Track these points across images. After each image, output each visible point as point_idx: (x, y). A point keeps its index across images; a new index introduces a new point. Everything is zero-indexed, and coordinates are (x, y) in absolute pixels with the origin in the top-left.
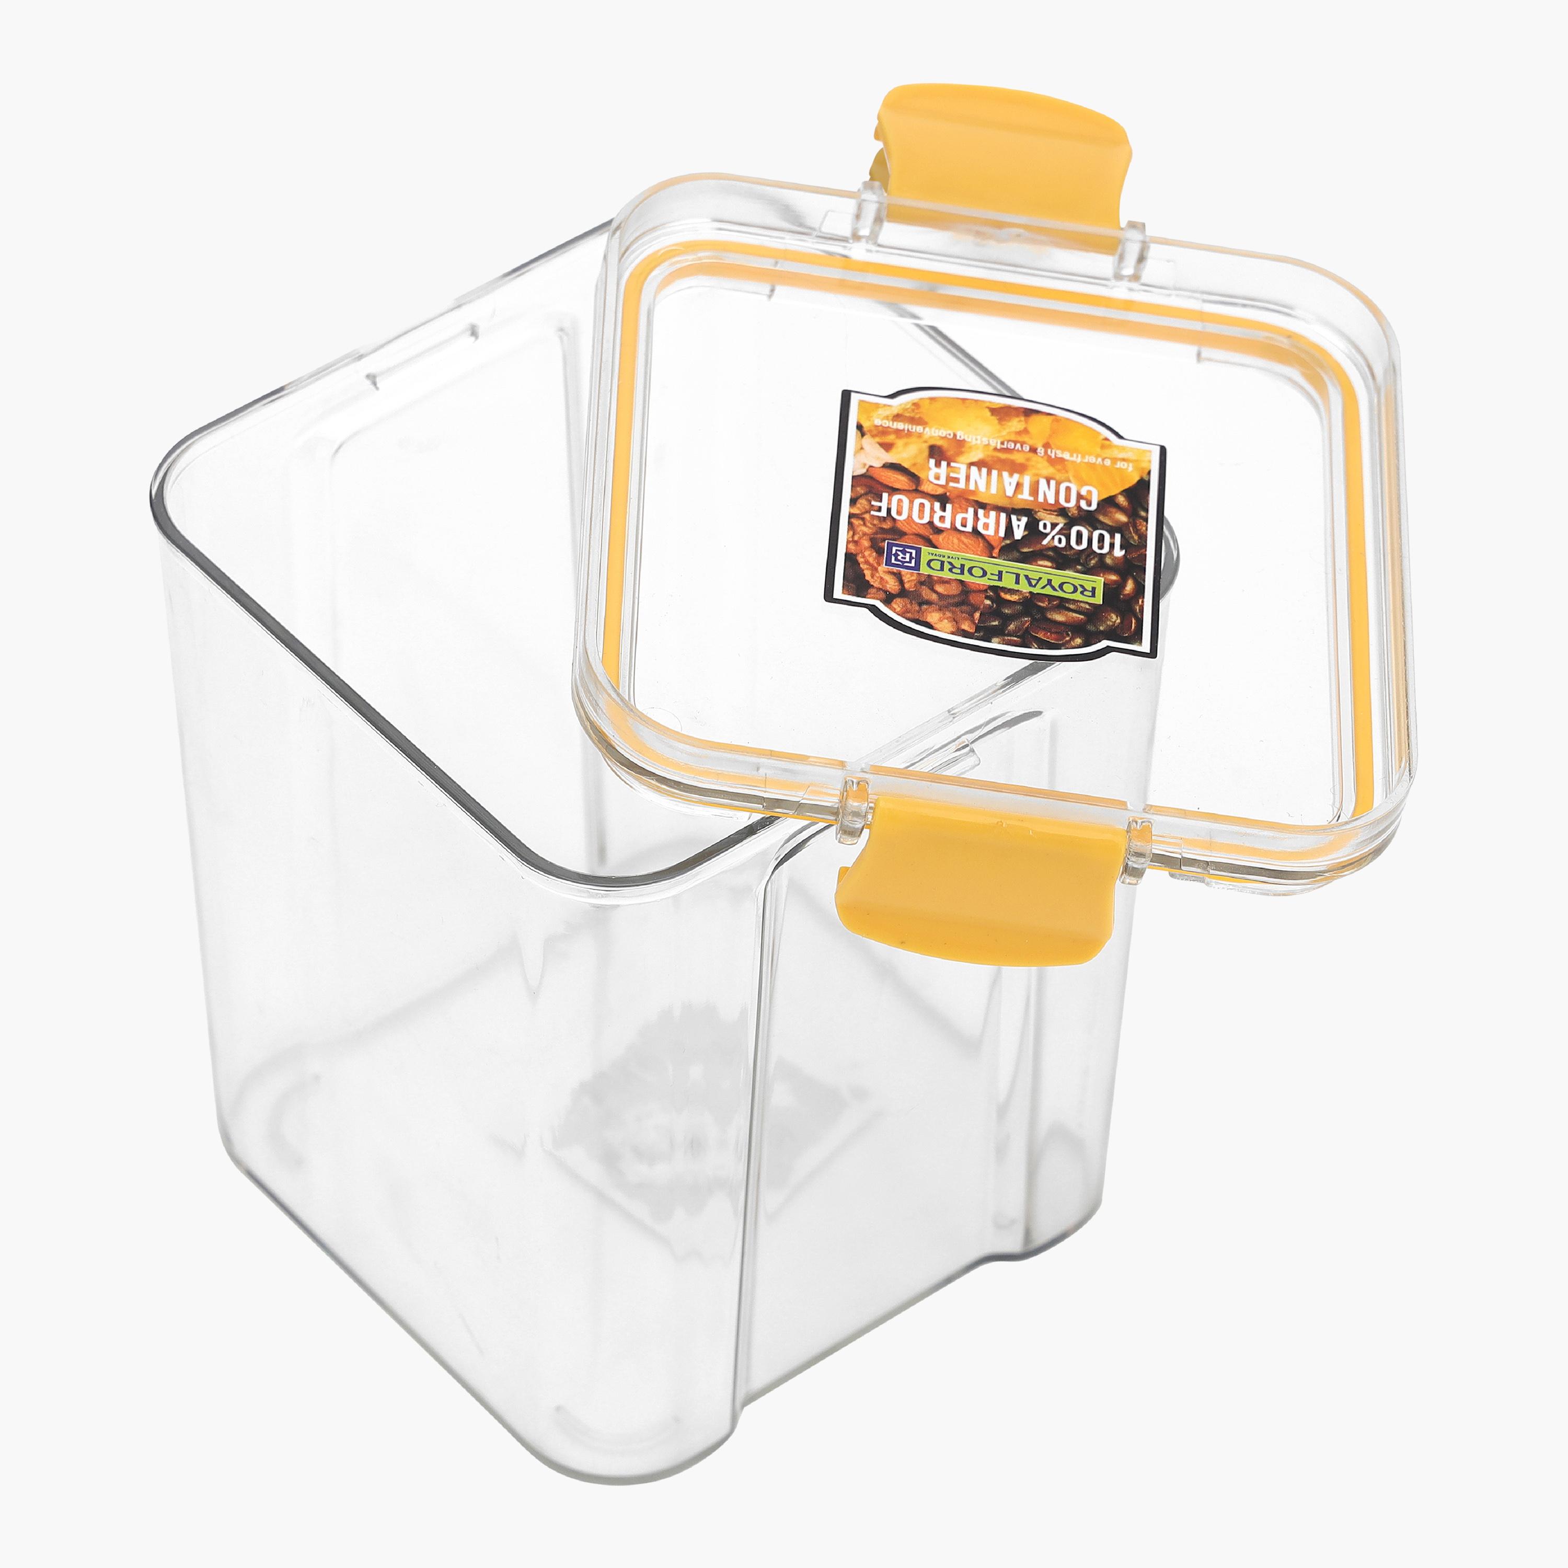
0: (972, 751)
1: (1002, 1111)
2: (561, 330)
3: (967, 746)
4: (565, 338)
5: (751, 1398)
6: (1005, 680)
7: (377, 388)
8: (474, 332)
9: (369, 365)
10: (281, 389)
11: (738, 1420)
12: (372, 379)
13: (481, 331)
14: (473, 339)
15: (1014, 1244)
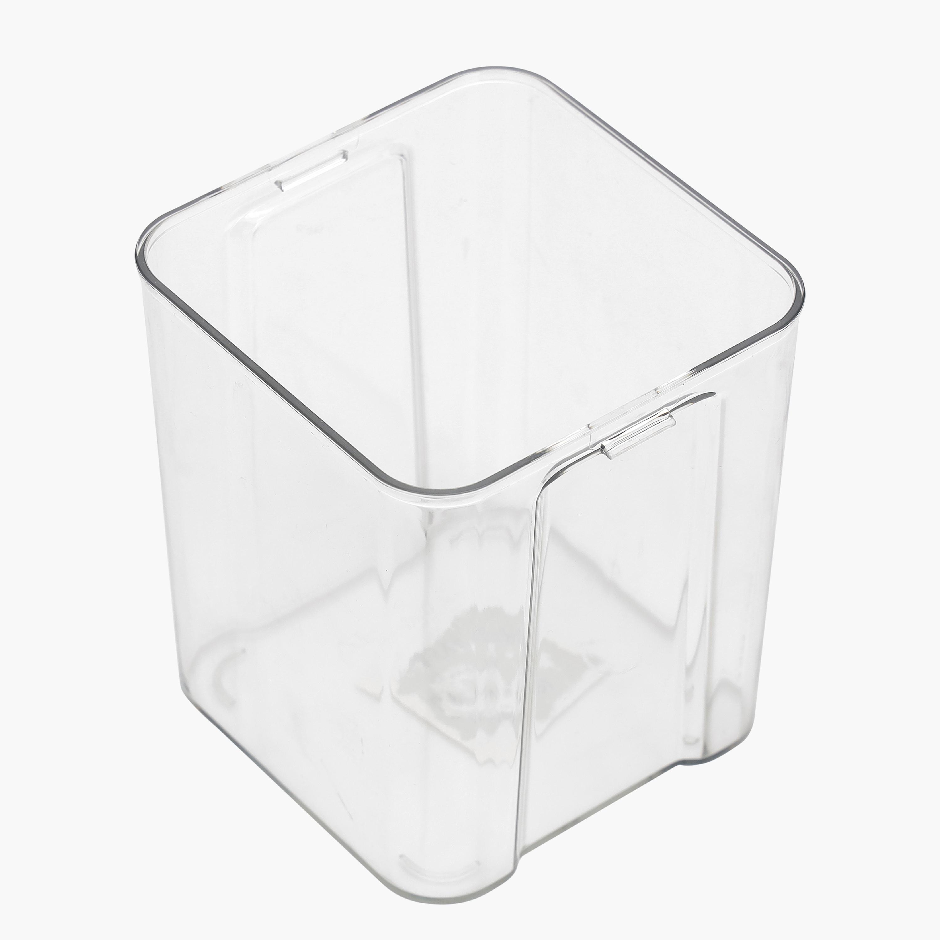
0: (671, 416)
1: (689, 670)
2: (402, 155)
3: (667, 413)
4: (404, 160)
5: (526, 851)
6: (690, 371)
7: (283, 191)
8: (345, 156)
9: (277, 175)
10: (219, 189)
11: (518, 862)
12: (279, 184)
13: (349, 155)
14: (344, 160)
15: (697, 754)
